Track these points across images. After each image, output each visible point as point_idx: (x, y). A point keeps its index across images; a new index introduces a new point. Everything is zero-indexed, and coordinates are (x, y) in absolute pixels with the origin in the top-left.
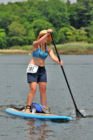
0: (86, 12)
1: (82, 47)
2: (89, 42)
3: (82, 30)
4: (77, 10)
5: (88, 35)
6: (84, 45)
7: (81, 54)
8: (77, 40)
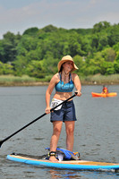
0: (11, 47)
1: (9, 80)
2: (15, 75)
3: (9, 64)
4: (4, 46)
5: (14, 69)
6: (11, 77)
7: (8, 86)
8: (4, 74)
